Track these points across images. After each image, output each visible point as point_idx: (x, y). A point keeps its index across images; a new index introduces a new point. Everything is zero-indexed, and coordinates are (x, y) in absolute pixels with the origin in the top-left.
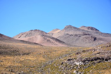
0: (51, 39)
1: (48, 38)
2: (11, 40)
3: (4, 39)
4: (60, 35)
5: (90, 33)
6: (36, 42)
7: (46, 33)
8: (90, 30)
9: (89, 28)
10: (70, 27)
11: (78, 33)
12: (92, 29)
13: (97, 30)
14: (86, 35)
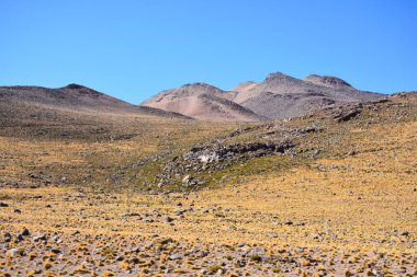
0: (221, 105)
1: (214, 103)
2: (117, 106)
3: (100, 104)
4: (253, 96)
5: (324, 92)
6: (180, 112)
7: (222, 92)
8: (327, 85)
9: (325, 78)
10: (277, 77)
11: (296, 90)
12: (333, 80)
13: (345, 83)
14: (315, 95)
